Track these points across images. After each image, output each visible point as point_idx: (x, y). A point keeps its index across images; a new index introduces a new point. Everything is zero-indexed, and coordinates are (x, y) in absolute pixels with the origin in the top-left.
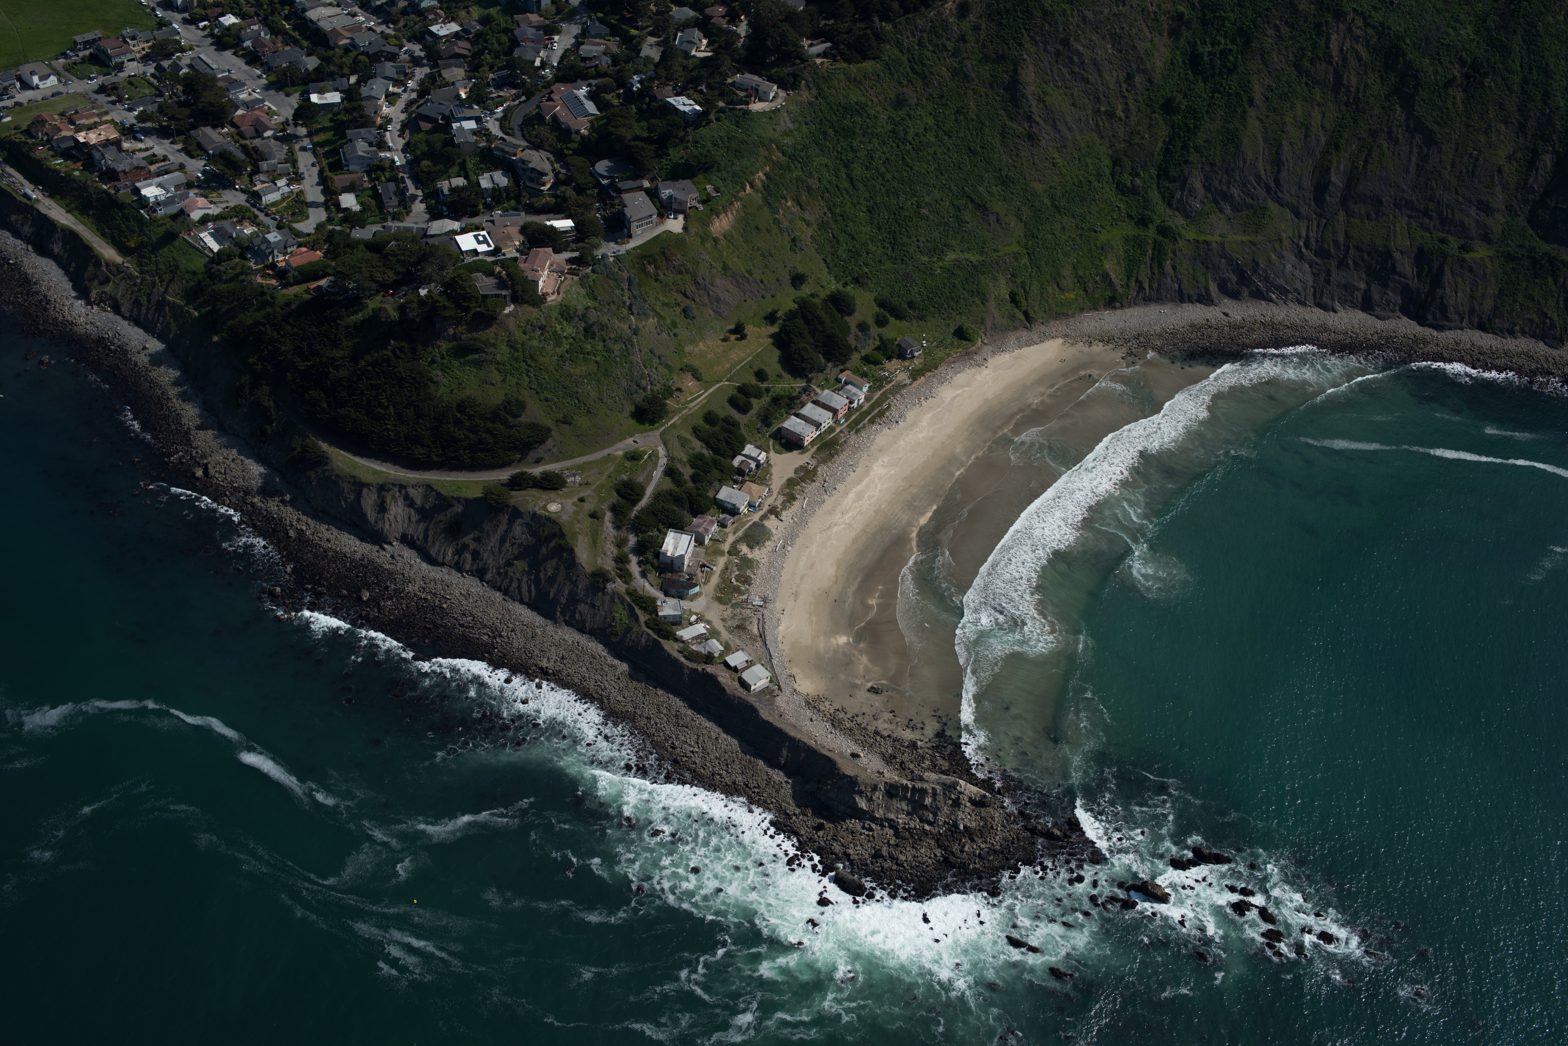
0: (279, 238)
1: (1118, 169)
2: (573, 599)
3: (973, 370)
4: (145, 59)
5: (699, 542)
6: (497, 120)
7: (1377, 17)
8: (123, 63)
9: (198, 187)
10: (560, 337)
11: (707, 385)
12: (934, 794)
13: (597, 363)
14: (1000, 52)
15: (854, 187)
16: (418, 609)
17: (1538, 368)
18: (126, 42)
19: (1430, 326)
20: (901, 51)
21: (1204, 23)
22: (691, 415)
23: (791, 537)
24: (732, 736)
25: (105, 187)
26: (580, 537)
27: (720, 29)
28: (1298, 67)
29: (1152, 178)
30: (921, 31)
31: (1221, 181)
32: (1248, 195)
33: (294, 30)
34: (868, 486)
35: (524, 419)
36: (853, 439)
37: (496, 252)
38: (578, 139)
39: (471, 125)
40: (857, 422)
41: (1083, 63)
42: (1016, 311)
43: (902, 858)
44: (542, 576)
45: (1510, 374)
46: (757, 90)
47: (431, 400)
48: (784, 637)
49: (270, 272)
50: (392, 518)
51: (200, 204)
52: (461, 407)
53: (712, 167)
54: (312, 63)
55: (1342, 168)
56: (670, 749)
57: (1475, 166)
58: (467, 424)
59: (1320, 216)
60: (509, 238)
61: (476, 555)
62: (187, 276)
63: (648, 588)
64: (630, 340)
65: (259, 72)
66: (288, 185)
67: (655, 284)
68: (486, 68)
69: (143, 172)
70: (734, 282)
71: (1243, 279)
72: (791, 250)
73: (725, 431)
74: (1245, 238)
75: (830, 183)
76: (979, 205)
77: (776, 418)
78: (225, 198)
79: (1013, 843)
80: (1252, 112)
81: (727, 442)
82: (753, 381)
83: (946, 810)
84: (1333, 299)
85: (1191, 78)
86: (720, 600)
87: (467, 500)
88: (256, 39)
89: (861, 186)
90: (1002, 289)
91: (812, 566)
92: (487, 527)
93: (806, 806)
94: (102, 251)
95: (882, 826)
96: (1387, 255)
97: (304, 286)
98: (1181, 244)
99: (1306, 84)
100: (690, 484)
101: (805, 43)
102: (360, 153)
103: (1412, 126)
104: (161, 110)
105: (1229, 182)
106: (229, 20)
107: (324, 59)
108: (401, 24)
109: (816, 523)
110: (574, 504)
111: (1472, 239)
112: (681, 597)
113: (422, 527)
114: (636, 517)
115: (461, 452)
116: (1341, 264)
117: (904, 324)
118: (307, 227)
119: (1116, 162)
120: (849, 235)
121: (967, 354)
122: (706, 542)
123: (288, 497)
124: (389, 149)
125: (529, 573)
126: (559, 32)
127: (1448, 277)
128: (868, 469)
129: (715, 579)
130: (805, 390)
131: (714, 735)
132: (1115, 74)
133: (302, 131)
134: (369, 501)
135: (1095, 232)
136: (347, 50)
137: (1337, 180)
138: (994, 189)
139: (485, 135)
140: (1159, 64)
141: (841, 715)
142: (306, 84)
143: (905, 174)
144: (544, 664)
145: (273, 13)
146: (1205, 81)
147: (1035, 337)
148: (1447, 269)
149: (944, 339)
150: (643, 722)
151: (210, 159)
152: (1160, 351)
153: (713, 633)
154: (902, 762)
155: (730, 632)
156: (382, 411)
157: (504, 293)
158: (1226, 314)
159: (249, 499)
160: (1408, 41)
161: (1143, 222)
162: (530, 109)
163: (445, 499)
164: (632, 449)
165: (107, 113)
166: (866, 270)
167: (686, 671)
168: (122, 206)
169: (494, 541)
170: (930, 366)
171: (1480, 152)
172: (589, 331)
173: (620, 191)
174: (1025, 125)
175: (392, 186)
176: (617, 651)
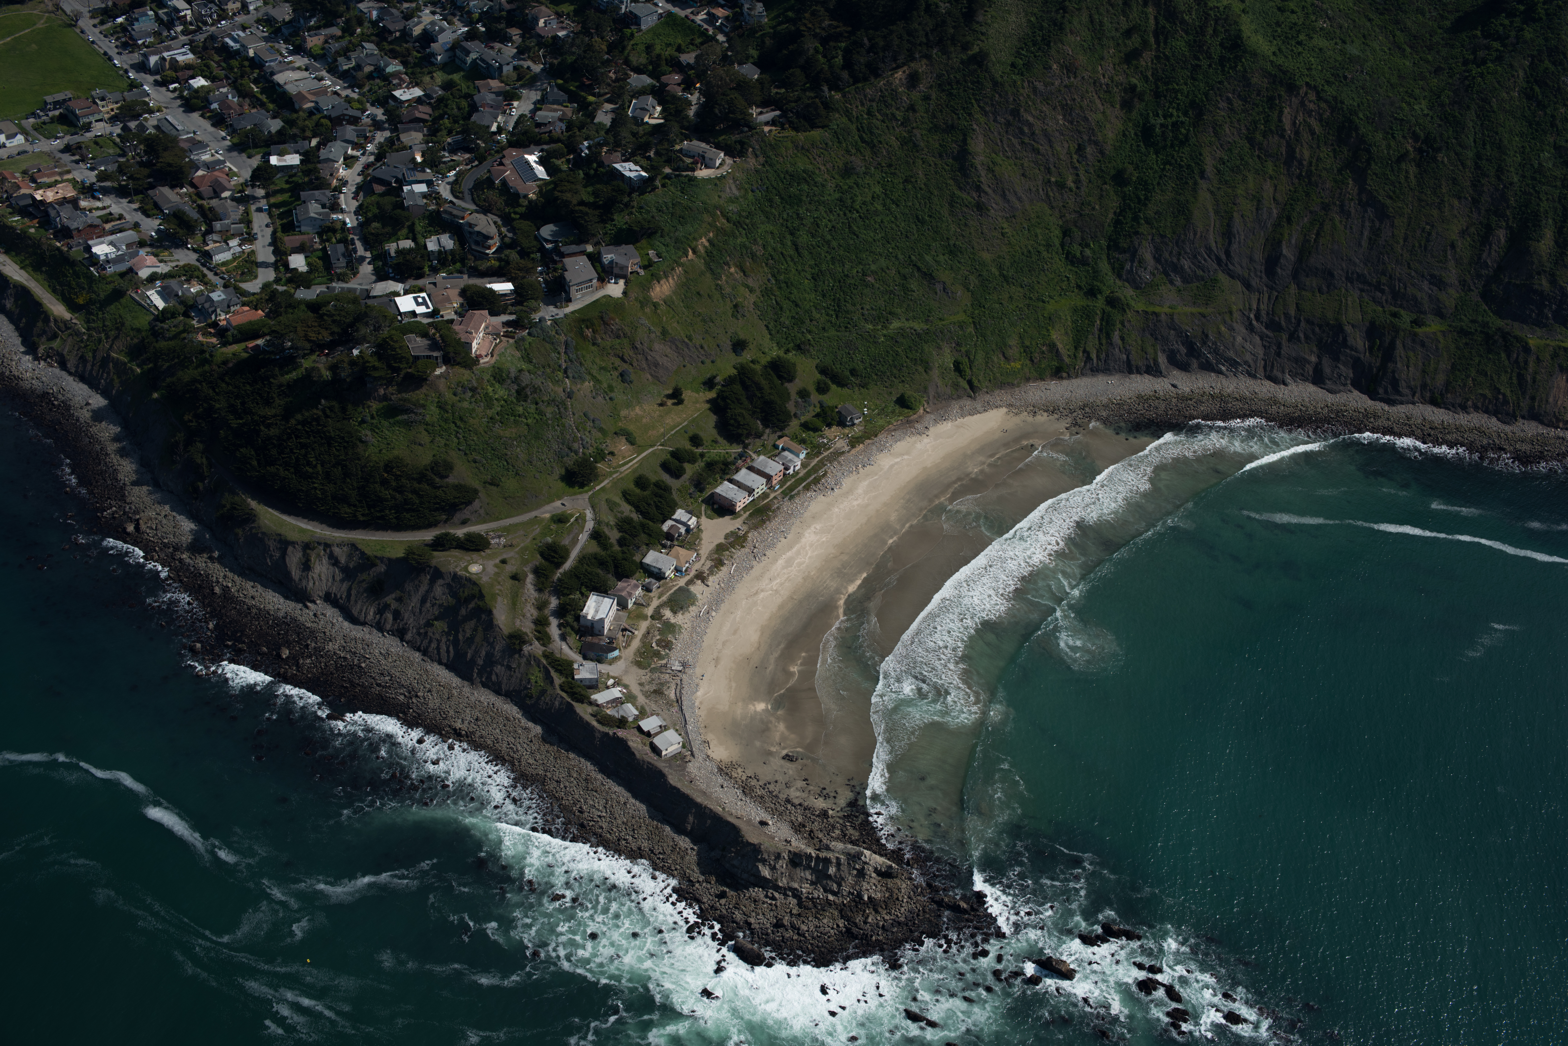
0: (223, 297)
1: (1067, 239)
2: (490, 661)
3: (914, 438)
4: (113, 120)
5: (622, 605)
6: (448, 183)
7: (1330, 91)
8: (91, 123)
9: (151, 246)
10: (491, 399)
11: (640, 449)
12: (839, 864)
13: (528, 425)
14: (950, 122)
15: (799, 254)
16: (337, 668)
17: (1489, 444)
18: (95, 103)
19: (1382, 400)
20: (850, 120)
21: (1157, 95)
22: (622, 479)
23: (716, 602)
24: (641, 801)
25: (58, 244)
26: (499, 599)
27: (674, 97)
28: (1251, 140)
29: (1102, 249)
30: (870, 101)
31: (1171, 253)
32: (1199, 267)
33: (261, 93)
34: (798, 553)
35: (451, 480)
36: (786, 505)
37: (434, 313)
38: (526, 203)
39: (422, 188)
40: (791, 488)
41: (1033, 134)
42: (960, 380)
43: (804, 928)
44: (460, 637)
45: (1461, 450)
46: (703, 157)
47: (359, 459)
48: (701, 703)
49: (212, 331)
50: (316, 576)
51: (148, 263)
52: (388, 467)
53: (655, 233)
54: (275, 125)
55: (1293, 242)
56: (577, 813)
57: (1428, 241)
58: (394, 484)
59: (1271, 288)
60: (448, 300)
61: (397, 615)
62: (131, 333)
63: (567, 650)
64: (563, 403)
65: (223, 134)
66: (240, 245)
67: (593, 348)
68: (444, 132)
69: (97, 231)
70: (674, 347)
71: (1192, 351)
72: (733, 316)
73: (656, 495)
74: (1195, 310)
75: (774, 249)
76: (925, 274)
77: (709, 483)
78: (176, 257)
79: (918, 915)
80: (1203, 184)
81: (657, 507)
82: (688, 446)
83: (850, 880)
84: (1283, 372)
85: (1143, 150)
86: (639, 665)
87: (389, 560)
88: (223, 102)
89: (806, 253)
90: (946, 357)
91: (735, 632)
92: (408, 586)
93: (710, 874)
94: (52, 307)
95: (786, 895)
96: (1339, 328)
97: (243, 345)
98: (1130, 314)
99: (1259, 157)
100: (617, 548)
101: (754, 111)
102: (312, 215)
103: (1364, 200)
104: (121, 170)
105: (1180, 254)
106: (199, 82)
107: (290, 123)
108: (366, 89)
109: (742, 589)
110: (496, 566)
111: (1425, 313)
112: (600, 661)
113: (345, 586)
114: (559, 580)
115: (387, 512)
116: (1292, 337)
117: (846, 391)
118: (253, 286)
119: (1066, 233)
120: (793, 302)
121: (908, 422)
122: (630, 606)
123: (216, 554)
124: (342, 211)
125: (448, 634)
126: (518, 98)
127: (1399, 351)
128: (799, 536)
129: (636, 644)
130: (741, 456)
131: (622, 800)
132: (1066, 145)
133: (260, 192)
134: (294, 559)
135: (1044, 302)
136: (311, 113)
137: (1288, 253)
138: (941, 258)
139: (435, 198)
140: (1110, 135)
141: (753, 782)
142: (268, 146)
143: (852, 242)
144: (458, 725)
145: (242, 77)
146: (1157, 153)
147: (979, 406)
148: (1399, 343)
149: (886, 406)
150: (552, 786)
151: (166, 219)
152: (1105, 422)
153: (630, 698)
154: (811, 831)
155: (647, 697)
156: (310, 470)
157: (435, 354)
158: (1174, 386)
159: (178, 555)
160: (1361, 115)
161: (1092, 293)
162: (482, 173)
163: (368, 558)
164: (559, 512)
165: (69, 172)
166: (809, 337)
167: (597, 735)
168: (72, 263)
169: (415, 601)
170: (870, 434)
171: (1433, 226)
172: (521, 394)
173: (563, 255)
174: (974, 195)
175: (341, 248)
176: (532, 714)
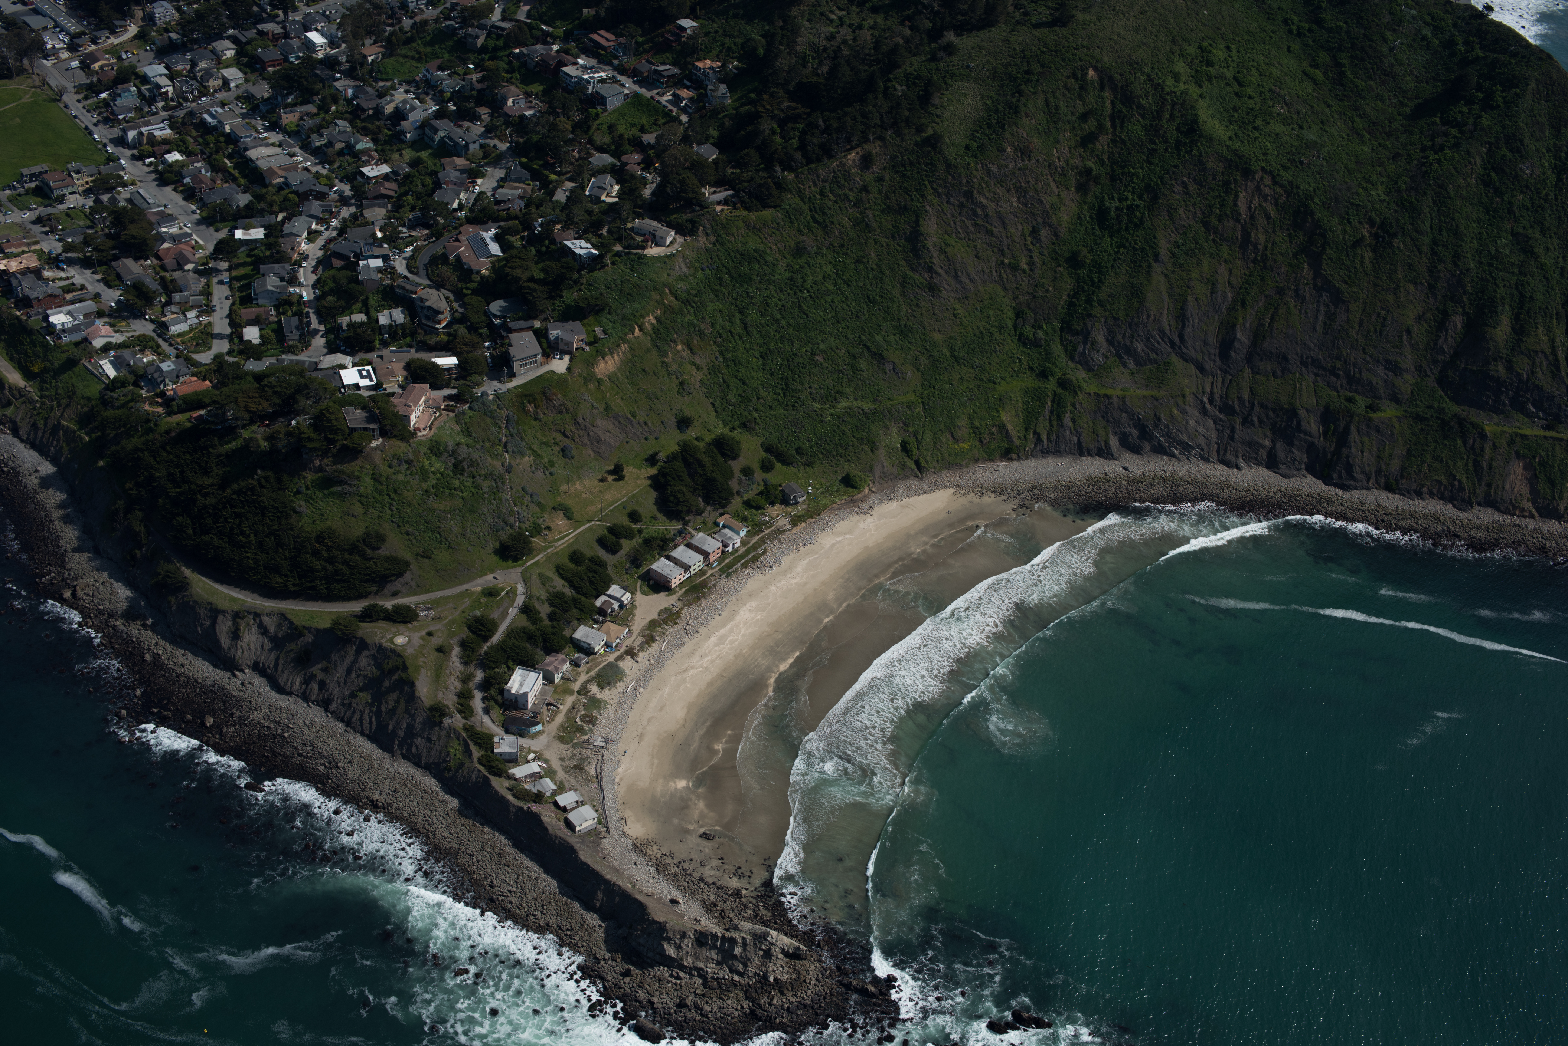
0: (173, 367)
1: (1020, 320)
2: (411, 733)
3: (858, 518)
4: (87, 193)
5: (549, 679)
6: (405, 259)
7: (1286, 176)
8: (64, 195)
9: (109, 316)
10: (427, 471)
11: (577, 524)
12: (744, 944)
13: (463, 498)
14: (903, 204)
15: (748, 333)
16: (260, 738)
17: (1443, 531)
18: (70, 176)
19: (1336, 485)
20: (802, 200)
21: (1113, 178)
22: (557, 553)
23: (645, 679)
24: (553, 877)
25: (18, 313)
26: (423, 671)
27: (633, 176)
28: (1206, 224)
29: (1055, 331)
30: (823, 181)
31: (1124, 335)
32: (1152, 350)
33: (234, 168)
34: (731, 631)
35: (383, 552)
36: (723, 582)
37: (378, 386)
38: (478, 279)
39: (378, 263)
40: (729, 566)
41: (987, 215)
42: (907, 460)
43: (707, 1008)
44: (383, 708)
45: (1414, 537)
46: (654, 235)
47: (292, 529)
48: (621, 779)
49: (160, 400)
50: (245, 645)
51: (103, 333)
52: (320, 538)
53: (603, 310)
54: (243, 199)
55: (1248, 325)
56: (488, 888)
57: (1383, 326)
58: (325, 555)
59: (1226, 372)
60: (392, 373)
61: (322, 685)
62: (82, 402)
63: (488, 723)
64: (501, 477)
65: (194, 207)
66: (197, 317)
67: (535, 423)
68: (407, 209)
69: (56, 300)
70: (617, 423)
71: (1144, 434)
72: (678, 393)
73: (590, 570)
74: (1147, 393)
75: (722, 328)
76: (875, 354)
77: (646, 560)
78: (133, 327)
79: (825, 998)
80: (1157, 268)
81: (591, 582)
82: (626, 521)
83: (757, 961)
84: (1237, 456)
85: (1098, 233)
86: (561, 739)
87: (317, 630)
88: (196, 176)
89: (754, 332)
90: (894, 437)
91: (661, 709)
92: (335, 657)
93: (617, 951)
94: (8, 375)
95: (691, 975)
96: (1292, 413)
97: (187, 415)
98: (1081, 397)
99: (1214, 241)
100: (547, 622)
101: (707, 191)
102: (270, 288)
103: (1319, 284)
104: (86, 242)
105: (1133, 337)
106: (175, 157)
107: (259, 198)
108: (336, 165)
109: (671, 666)
110: (422, 638)
111: (1380, 398)
112: (522, 735)
113: (273, 655)
114: (486, 653)
115: (318, 582)
116: (1247, 421)
117: (791, 469)
118: (205, 358)
119: (1019, 314)
120: (740, 380)
121: (853, 501)
122: (557, 680)
123: (150, 622)
124: (300, 285)
125: (371, 705)
126: (483, 175)
127: (1354, 436)
128: (734, 613)
129: (560, 718)
130: (680, 533)
131: (534, 875)
132: (1020, 227)
133: (224, 265)
134: (223, 628)
135: (995, 383)
136: (280, 188)
137: (1242, 336)
138: (892, 338)
139: (390, 273)
140: (1065, 218)
141: (668, 860)
142: (235, 220)
143: (801, 321)
144: (376, 796)
145: (217, 152)
146: (1111, 236)
147: (926, 487)
148: (1353, 429)
149: (831, 485)
150: (464, 859)
151: (127, 290)
152: (1054, 504)
153: (550, 773)
154: (723, 911)
155: (566, 772)
156: (244, 539)
157: (371, 426)
158: (1125, 469)
159: (112, 622)
160: (1317, 200)
161: (1044, 374)
162: (437, 249)
163: (296, 628)
164: (491, 585)
165: (37, 243)
166: (756, 415)
167: (512, 809)
168: (30, 332)
169: (340, 672)
170: (813, 512)
171: (1388, 311)
172: (458, 468)
173: (510, 331)
174: (926, 276)
175: (295, 321)
176: (449, 787)
